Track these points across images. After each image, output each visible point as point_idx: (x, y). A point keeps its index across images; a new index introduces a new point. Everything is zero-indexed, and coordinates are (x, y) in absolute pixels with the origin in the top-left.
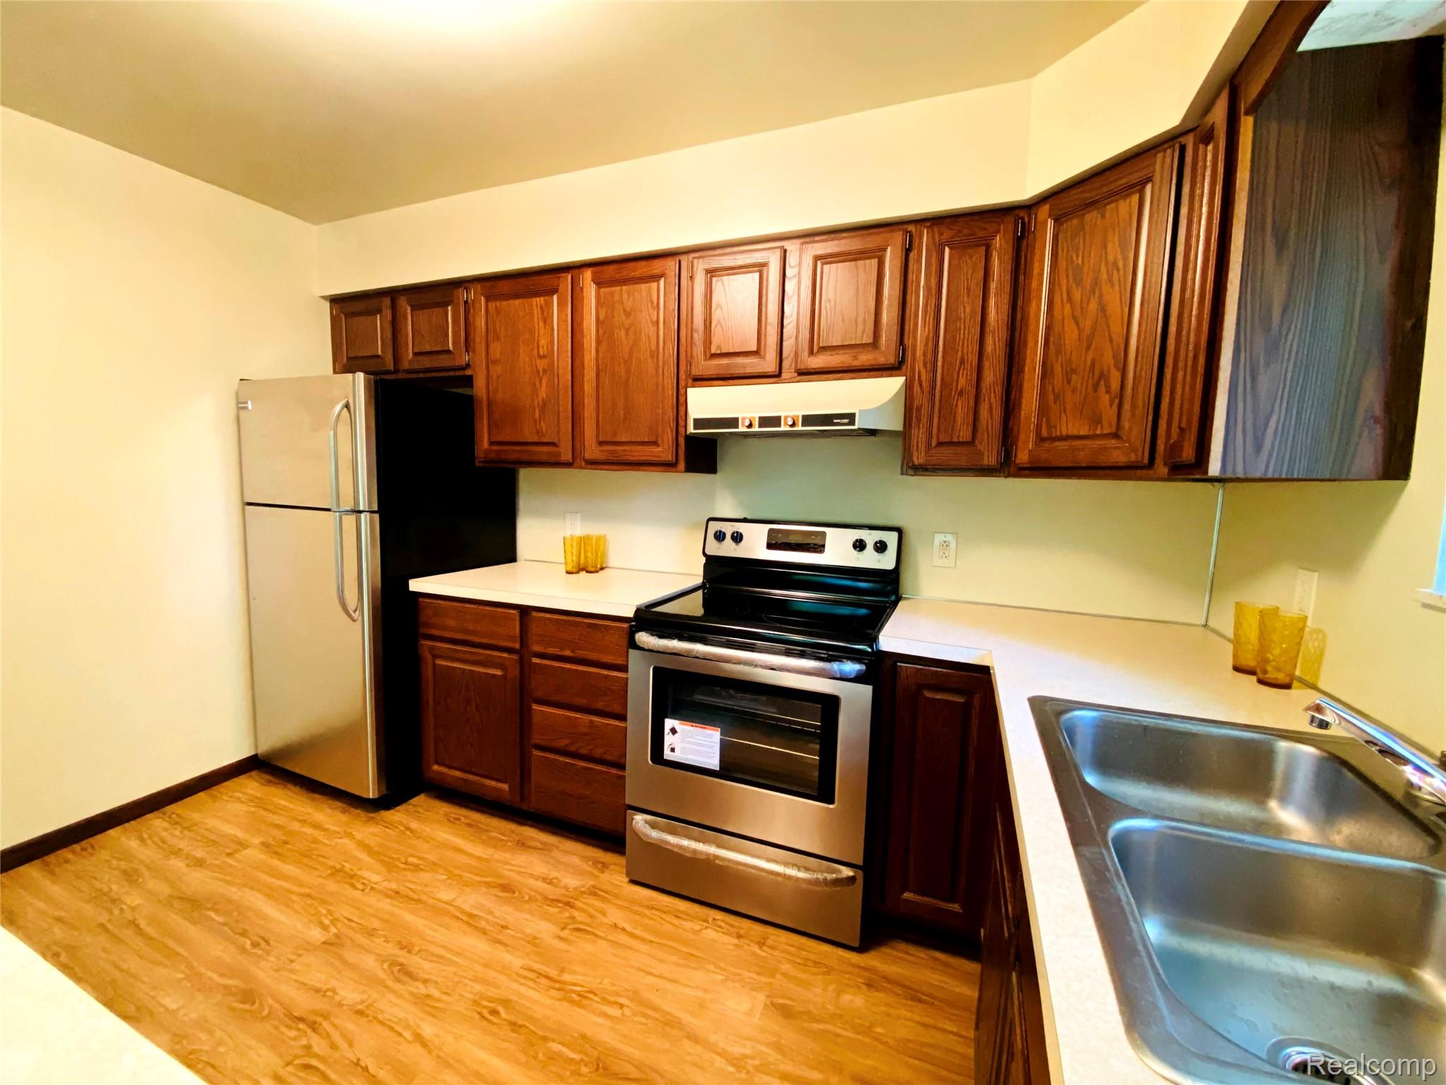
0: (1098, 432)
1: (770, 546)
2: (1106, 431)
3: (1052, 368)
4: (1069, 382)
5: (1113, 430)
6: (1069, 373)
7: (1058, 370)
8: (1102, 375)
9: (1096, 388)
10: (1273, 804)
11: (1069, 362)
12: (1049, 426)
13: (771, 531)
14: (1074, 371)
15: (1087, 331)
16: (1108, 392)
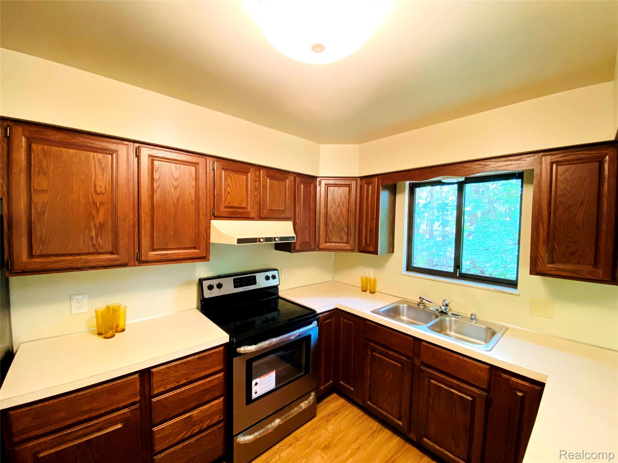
0: (343, 241)
1: (236, 287)
2: (345, 241)
3: (329, 224)
4: (334, 228)
5: (346, 241)
6: (333, 225)
7: (330, 225)
8: (342, 228)
9: (341, 231)
10: (401, 317)
11: (333, 223)
12: (329, 239)
13: (234, 280)
14: (335, 226)
15: (338, 216)
16: (344, 232)
